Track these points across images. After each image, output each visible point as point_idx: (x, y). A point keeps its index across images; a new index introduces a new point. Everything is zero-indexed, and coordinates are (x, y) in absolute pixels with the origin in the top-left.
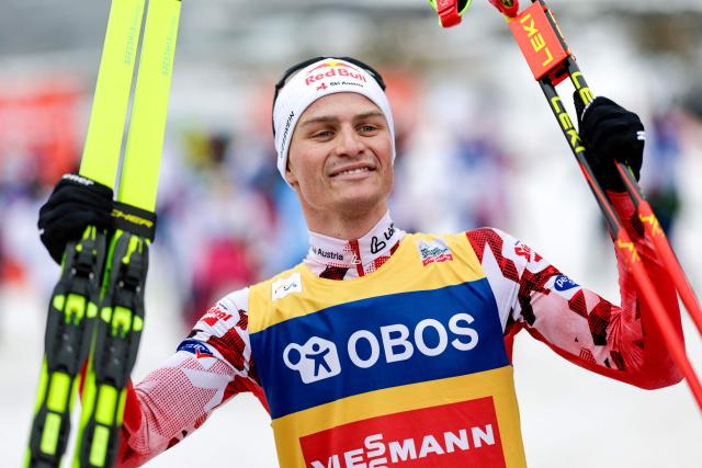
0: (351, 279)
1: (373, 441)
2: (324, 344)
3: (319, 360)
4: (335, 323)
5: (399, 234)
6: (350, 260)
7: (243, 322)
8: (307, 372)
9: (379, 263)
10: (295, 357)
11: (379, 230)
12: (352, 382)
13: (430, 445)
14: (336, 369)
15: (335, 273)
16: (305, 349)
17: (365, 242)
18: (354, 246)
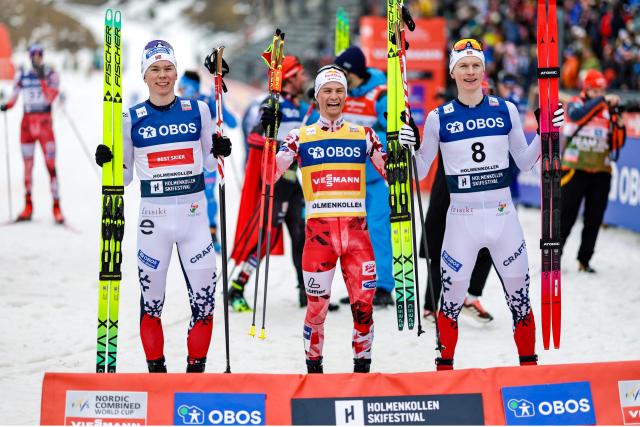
0: (329, 131)
1: (329, 176)
2: (321, 149)
3: (319, 153)
4: (325, 144)
5: (344, 122)
6: (330, 126)
7: (298, 139)
8: (315, 155)
9: (338, 128)
10: (312, 151)
11: (339, 120)
12: (326, 160)
13: (344, 180)
14: (323, 156)
15: (325, 129)
16: (316, 150)
17: (335, 122)
18: (333, 122)
